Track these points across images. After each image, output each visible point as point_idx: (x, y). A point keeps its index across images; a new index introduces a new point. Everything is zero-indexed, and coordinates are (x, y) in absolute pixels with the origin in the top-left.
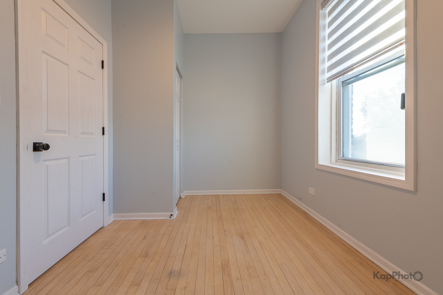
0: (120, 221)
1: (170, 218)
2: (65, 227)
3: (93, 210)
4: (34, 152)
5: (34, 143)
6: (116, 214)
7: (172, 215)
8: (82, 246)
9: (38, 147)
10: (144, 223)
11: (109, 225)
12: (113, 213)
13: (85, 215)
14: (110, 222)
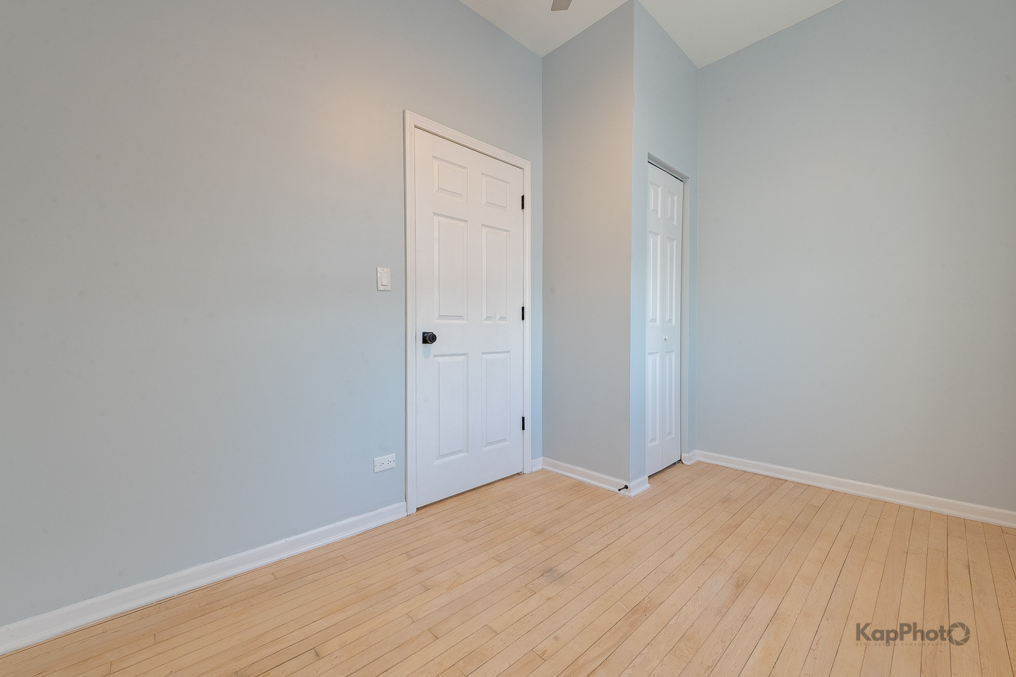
0: (550, 471)
1: (619, 490)
2: (461, 451)
3: (505, 440)
4: (424, 344)
5: (424, 333)
6: (546, 458)
7: (626, 487)
8: (486, 488)
9: (428, 338)
10: (578, 487)
11: (532, 473)
12: (543, 456)
13: (491, 443)
14: (535, 469)
